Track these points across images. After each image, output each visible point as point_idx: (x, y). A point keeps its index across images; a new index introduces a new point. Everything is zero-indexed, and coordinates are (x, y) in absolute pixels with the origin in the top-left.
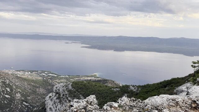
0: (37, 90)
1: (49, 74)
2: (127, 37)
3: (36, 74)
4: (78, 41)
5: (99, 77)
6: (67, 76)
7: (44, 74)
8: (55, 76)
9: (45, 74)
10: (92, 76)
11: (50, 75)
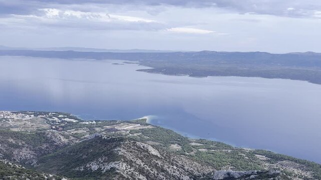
0: (16, 152)
1: (65, 118)
2: (216, 52)
3: (43, 118)
4: (134, 61)
5: (149, 123)
6: (94, 122)
7: (56, 119)
8: (72, 122)
9: (58, 118)
10: (137, 123)
11: (65, 121)
